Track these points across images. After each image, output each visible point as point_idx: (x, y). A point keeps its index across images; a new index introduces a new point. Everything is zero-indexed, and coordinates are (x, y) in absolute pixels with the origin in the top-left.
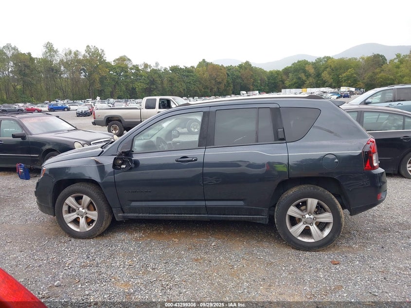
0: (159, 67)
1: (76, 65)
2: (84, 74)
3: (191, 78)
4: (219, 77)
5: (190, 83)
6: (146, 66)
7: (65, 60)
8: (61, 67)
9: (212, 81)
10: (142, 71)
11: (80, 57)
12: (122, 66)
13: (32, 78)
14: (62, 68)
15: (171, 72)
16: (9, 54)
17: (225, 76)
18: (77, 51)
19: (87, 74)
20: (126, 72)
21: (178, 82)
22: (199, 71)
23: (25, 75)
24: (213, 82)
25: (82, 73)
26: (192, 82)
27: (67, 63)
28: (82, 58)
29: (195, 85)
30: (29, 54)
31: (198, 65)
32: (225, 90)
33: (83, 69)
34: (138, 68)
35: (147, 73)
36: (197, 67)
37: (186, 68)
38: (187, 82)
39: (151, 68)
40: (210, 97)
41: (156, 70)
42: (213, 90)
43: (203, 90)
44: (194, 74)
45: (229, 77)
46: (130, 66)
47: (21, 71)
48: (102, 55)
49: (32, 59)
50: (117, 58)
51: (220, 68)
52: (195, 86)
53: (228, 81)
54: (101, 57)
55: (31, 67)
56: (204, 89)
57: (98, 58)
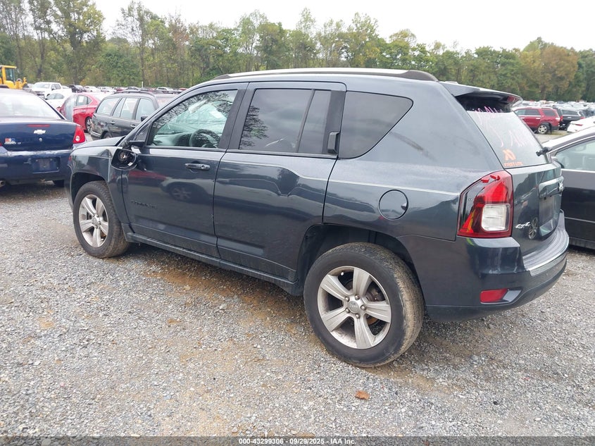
0: (458, 49)
1: (337, 41)
2: (345, 54)
3: (510, 67)
4: (562, 69)
5: (505, 75)
6: (438, 46)
7: (323, 34)
8: (316, 43)
9: (548, 74)
10: (430, 53)
11: (344, 30)
12: (401, 44)
13: (279, 58)
14: (318, 45)
15: (476, 56)
16: (256, 23)
17: (574, 67)
18: (341, 21)
19: (350, 54)
20: (406, 54)
21: (484, 73)
22: (526, 57)
23: (271, 53)
24: (549, 76)
25: (343, 53)
26: (509, 75)
27: (325, 38)
28: (346, 31)
29: (513, 79)
30: (280, 24)
31: (526, 47)
32: (569, 92)
33: (346, 47)
34: (424, 48)
35: (437, 56)
36: (524, 50)
37: (504, 50)
38: (501, 75)
39: (445, 50)
40: (538, 101)
41: (452, 53)
42: (547, 89)
43: (527, 89)
44: (515, 62)
45: (581, 70)
46: (413, 45)
47: (267, 47)
48: (374, 28)
49: (282, 32)
50: (396, 32)
51: (566, 53)
52: (514, 82)
53: (576, 77)
54: (372, 31)
55: (280, 42)
56: (530, 87)
57: (369, 31)
